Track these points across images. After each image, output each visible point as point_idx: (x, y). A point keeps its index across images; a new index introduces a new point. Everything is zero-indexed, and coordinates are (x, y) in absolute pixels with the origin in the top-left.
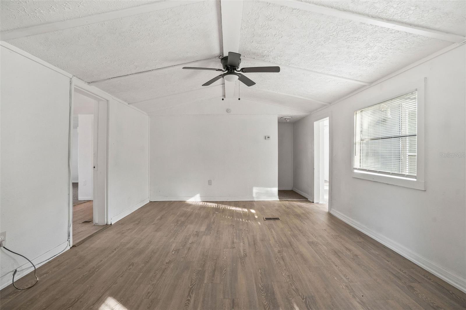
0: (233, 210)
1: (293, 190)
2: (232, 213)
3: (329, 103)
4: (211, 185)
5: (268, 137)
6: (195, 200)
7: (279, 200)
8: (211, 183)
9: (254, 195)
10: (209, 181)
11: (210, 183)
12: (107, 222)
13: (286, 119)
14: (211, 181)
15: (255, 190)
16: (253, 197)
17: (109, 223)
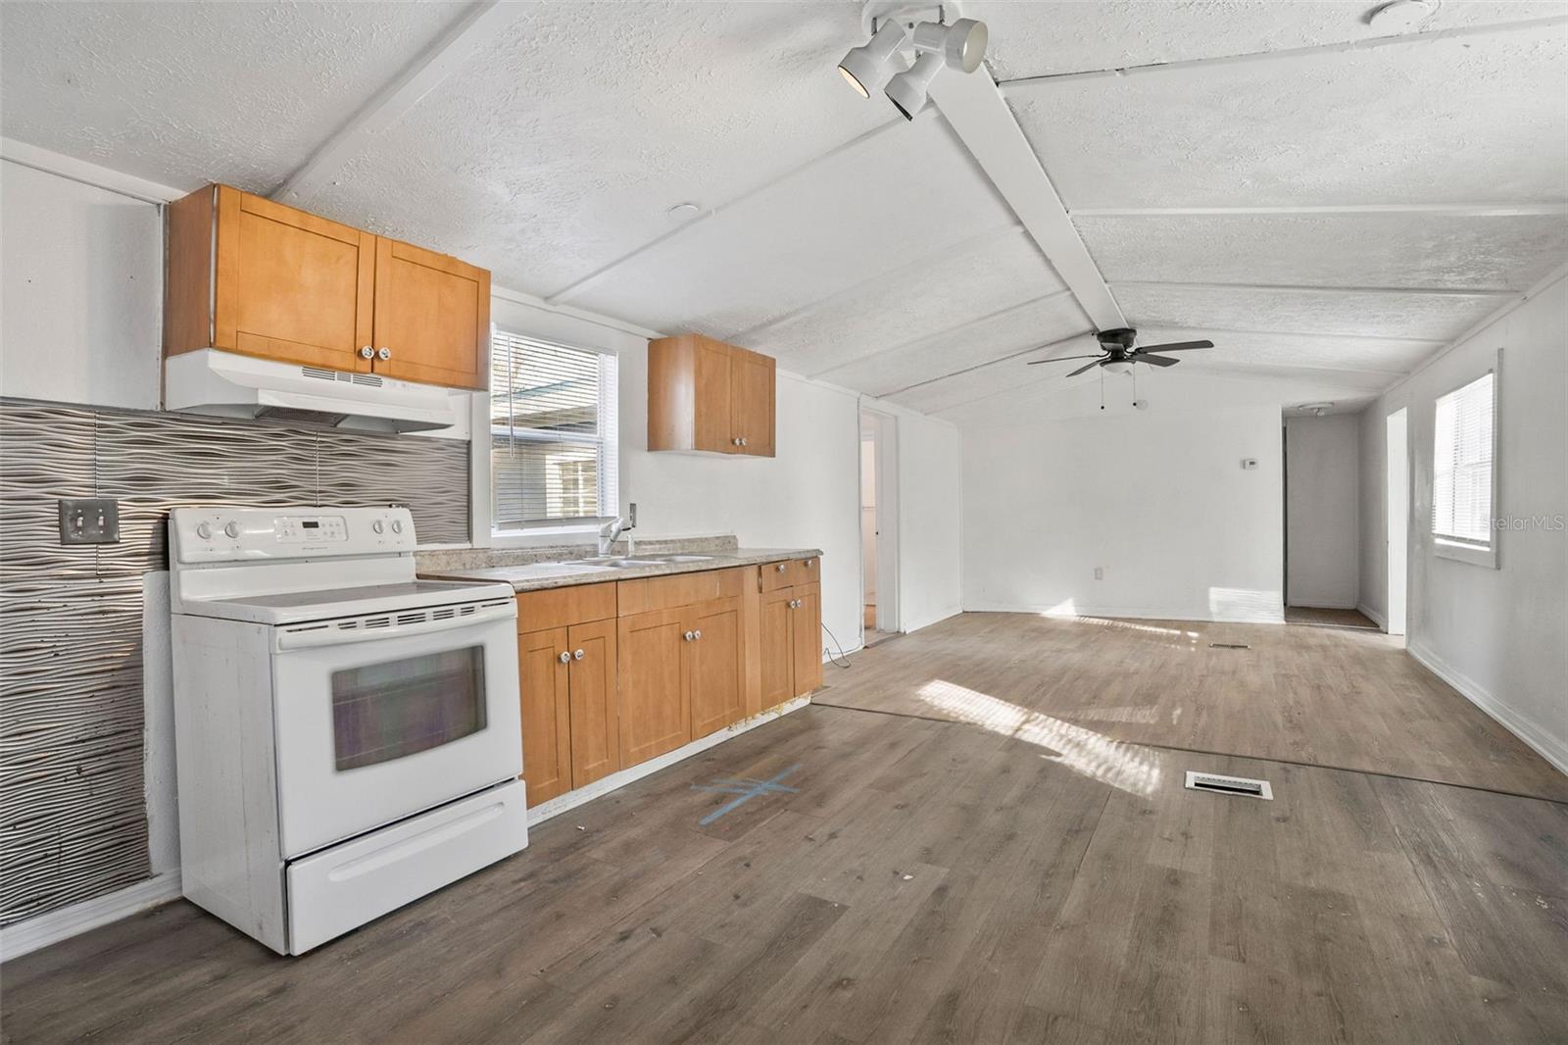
0: (1146, 631)
1: (1360, 609)
2: (1140, 635)
3: (1405, 373)
4: (1101, 579)
5: (1252, 463)
6: (1064, 610)
7: (1284, 623)
8: (1101, 574)
9: (1213, 608)
10: (1096, 570)
11: (1098, 574)
12: (899, 628)
13: (1312, 409)
14: (1101, 570)
15: (1216, 594)
16: (1210, 614)
17: (902, 631)
